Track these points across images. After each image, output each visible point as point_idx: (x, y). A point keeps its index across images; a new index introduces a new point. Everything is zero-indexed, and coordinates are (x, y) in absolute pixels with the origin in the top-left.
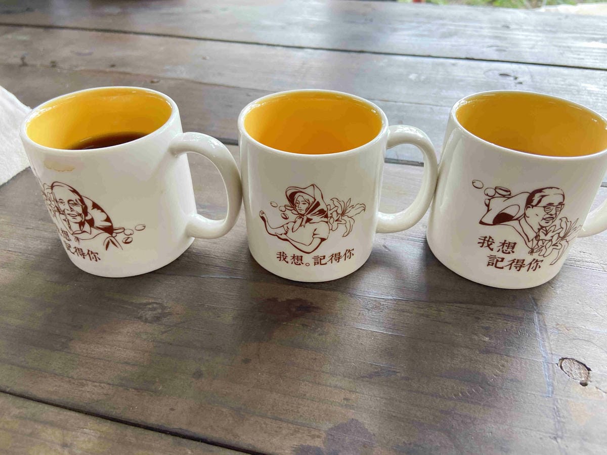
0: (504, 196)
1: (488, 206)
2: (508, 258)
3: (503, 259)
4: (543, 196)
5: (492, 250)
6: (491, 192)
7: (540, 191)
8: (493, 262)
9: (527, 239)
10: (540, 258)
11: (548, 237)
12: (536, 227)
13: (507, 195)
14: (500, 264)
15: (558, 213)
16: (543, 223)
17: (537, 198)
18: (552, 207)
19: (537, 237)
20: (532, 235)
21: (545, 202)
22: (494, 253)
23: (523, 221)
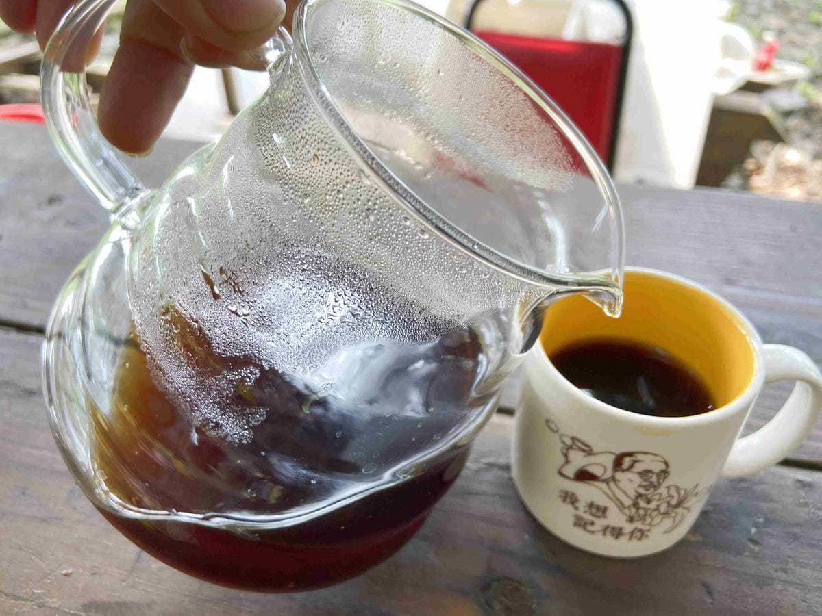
0: (583, 451)
1: (566, 455)
2: (600, 523)
3: (592, 523)
4: (635, 462)
5: (577, 508)
6: (569, 442)
7: (630, 454)
8: (580, 523)
9: (621, 506)
10: (645, 528)
11: (653, 505)
12: (632, 494)
13: (588, 451)
14: (589, 528)
15: (661, 481)
16: (642, 491)
17: (627, 462)
18: (650, 475)
19: (636, 505)
20: (627, 502)
21: (639, 467)
22: (581, 513)
23: (612, 484)
